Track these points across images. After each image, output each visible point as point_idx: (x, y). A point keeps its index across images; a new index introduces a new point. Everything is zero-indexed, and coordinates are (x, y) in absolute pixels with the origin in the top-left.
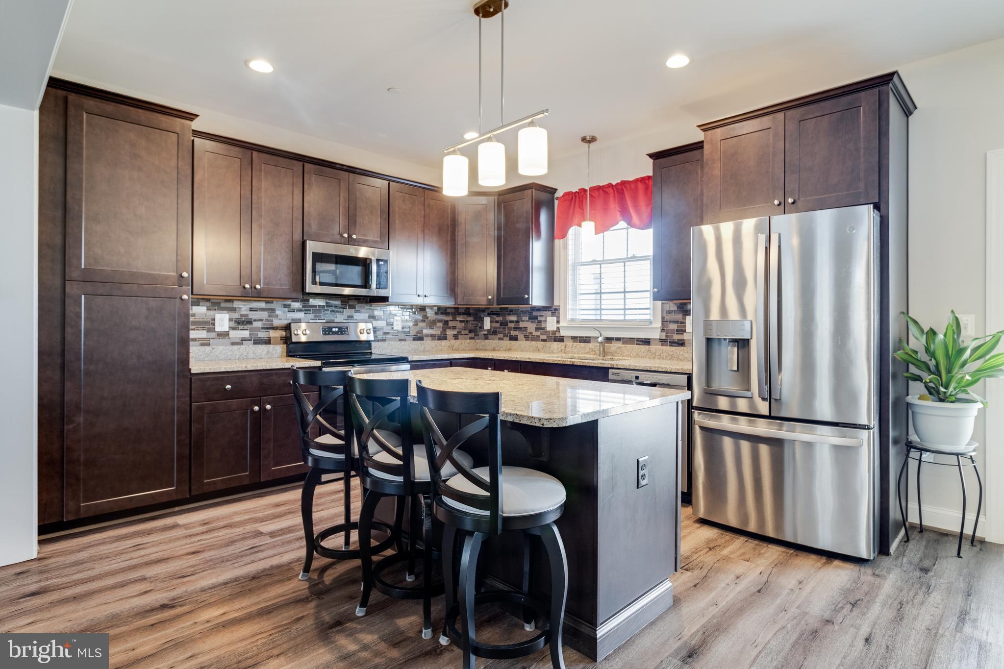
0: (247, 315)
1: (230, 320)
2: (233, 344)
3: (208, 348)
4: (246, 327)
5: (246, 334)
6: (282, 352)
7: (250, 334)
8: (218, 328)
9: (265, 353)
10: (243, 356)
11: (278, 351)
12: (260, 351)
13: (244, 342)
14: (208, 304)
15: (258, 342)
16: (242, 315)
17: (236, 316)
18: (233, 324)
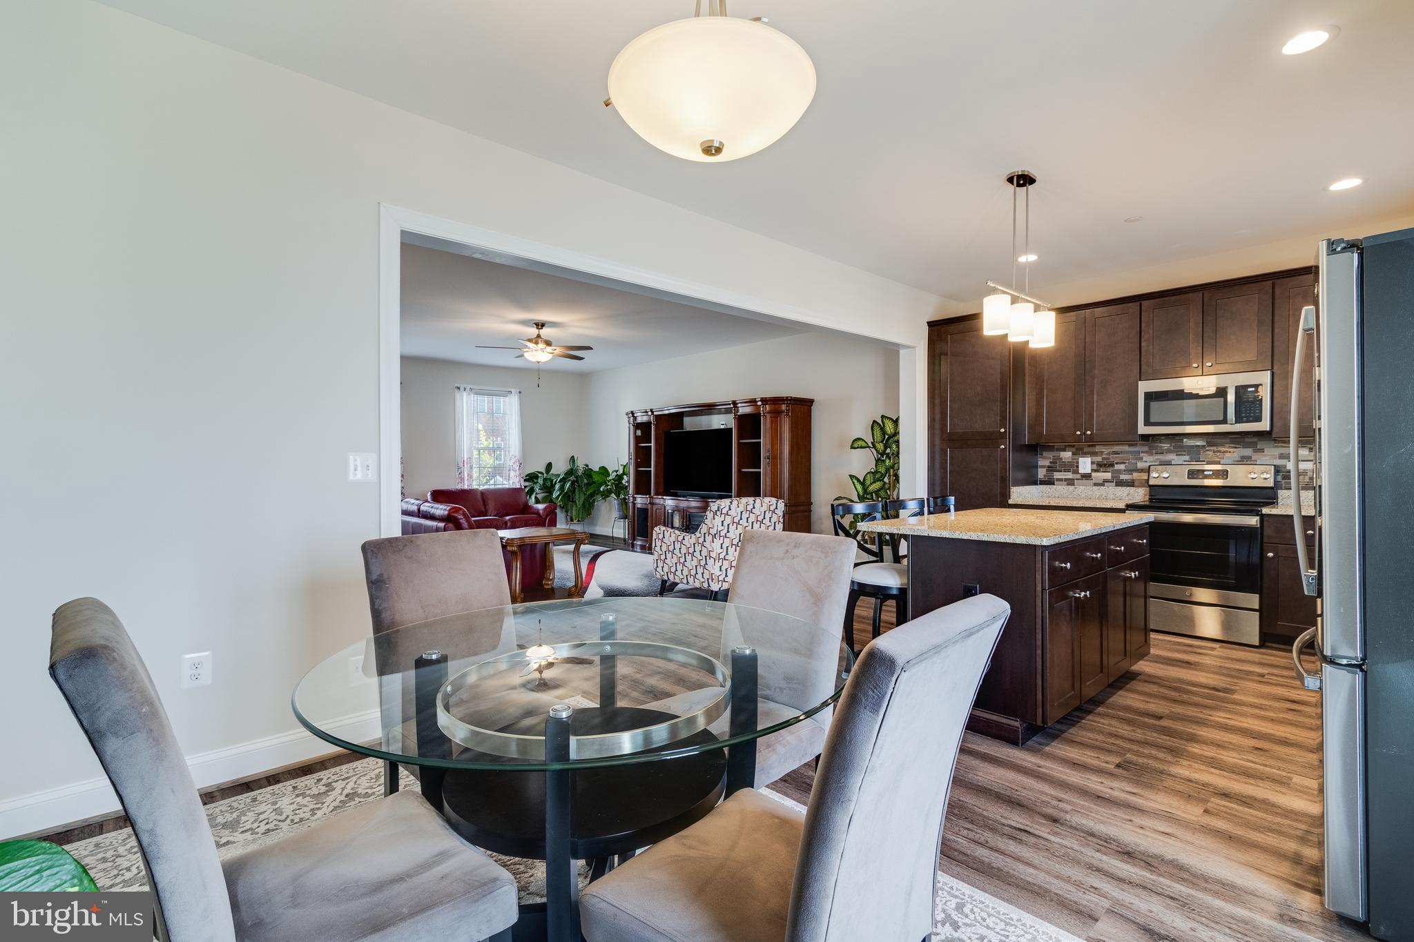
0: (1108, 458)
1: (1092, 463)
2: (1096, 484)
3: (1071, 488)
4: (1108, 469)
5: (1108, 476)
6: (1145, 495)
7: (1112, 477)
8: (1081, 471)
9: (1125, 494)
10: (1103, 496)
11: (1140, 494)
12: (1120, 493)
13: (1106, 483)
14: (1074, 450)
15: (1120, 483)
16: (1103, 459)
17: (1099, 459)
18: (1095, 467)
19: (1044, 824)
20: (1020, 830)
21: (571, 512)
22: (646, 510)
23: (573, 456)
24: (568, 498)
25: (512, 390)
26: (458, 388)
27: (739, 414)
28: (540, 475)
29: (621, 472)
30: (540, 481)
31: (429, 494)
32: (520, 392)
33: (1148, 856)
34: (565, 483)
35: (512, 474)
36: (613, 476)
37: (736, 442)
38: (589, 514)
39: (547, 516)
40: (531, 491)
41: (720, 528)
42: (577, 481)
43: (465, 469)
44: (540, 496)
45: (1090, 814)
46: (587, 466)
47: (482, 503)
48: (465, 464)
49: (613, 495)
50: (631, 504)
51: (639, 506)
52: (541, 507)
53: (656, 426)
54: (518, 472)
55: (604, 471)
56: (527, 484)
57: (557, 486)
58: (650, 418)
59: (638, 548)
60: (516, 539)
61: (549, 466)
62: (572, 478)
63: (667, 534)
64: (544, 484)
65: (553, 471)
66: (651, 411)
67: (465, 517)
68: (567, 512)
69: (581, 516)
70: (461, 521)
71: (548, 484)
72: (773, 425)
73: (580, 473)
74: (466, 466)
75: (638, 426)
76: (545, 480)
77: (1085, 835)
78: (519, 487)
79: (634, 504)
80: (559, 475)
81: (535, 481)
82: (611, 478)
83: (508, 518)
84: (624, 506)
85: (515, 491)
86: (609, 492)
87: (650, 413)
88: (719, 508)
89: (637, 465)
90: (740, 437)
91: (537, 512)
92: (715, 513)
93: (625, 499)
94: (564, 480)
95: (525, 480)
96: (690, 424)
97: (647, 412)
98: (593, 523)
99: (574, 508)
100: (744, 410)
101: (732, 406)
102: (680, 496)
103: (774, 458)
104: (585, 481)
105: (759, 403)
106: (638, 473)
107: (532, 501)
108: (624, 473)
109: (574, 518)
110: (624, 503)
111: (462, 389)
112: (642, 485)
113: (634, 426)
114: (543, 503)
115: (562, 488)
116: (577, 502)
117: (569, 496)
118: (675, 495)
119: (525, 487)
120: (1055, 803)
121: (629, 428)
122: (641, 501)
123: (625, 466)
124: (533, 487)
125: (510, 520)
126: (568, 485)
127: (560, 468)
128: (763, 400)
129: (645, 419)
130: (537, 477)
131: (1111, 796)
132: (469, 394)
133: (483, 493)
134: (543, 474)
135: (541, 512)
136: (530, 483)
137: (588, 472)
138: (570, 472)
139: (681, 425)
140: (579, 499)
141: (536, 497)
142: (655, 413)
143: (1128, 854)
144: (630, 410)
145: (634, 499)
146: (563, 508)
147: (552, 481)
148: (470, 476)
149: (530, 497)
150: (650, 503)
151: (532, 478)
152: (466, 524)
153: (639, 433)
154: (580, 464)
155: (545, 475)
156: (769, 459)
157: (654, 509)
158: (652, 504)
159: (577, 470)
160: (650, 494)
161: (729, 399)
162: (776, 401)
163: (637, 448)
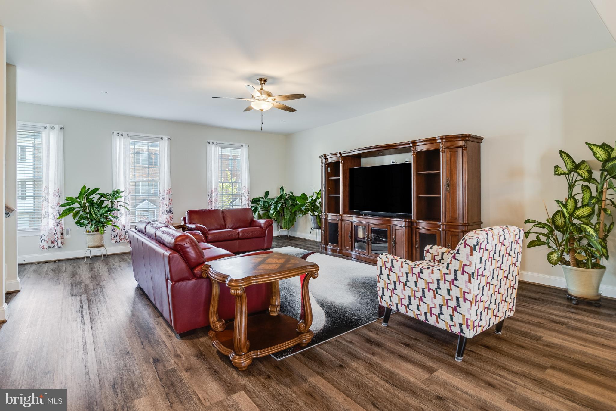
21: (282, 223)
22: (336, 224)
23: (282, 187)
24: (280, 214)
25: (244, 144)
26: (209, 143)
27: (417, 151)
28: (261, 199)
29: (315, 197)
30: (261, 203)
31: (186, 213)
32: (248, 146)
34: (277, 205)
35: (243, 198)
36: (309, 200)
37: (415, 173)
38: (293, 224)
39: (267, 228)
40: (256, 210)
41: (478, 266)
42: (285, 204)
43: (213, 196)
44: (261, 213)
46: (292, 193)
47: (223, 219)
48: (213, 192)
49: (309, 212)
50: (324, 220)
51: (330, 221)
52: (262, 221)
53: (343, 164)
54: (247, 198)
55: (304, 196)
56: (253, 205)
57: (272, 207)
58: (339, 159)
59: (330, 251)
60: (242, 279)
61: (267, 193)
62: (282, 201)
63: (397, 265)
64: (264, 205)
65: (270, 197)
66: (340, 153)
67: (192, 246)
68: (278, 223)
69: (287, 226)
70: (188, 249)
71: (267, 205)
72: (453, 159)
73: (287, 197)
74: (213, 193)
75: (329, 165)
76: (264, 202)
78: (248, 207)
79: (326, 219)
80: (273, 199)
81: (258, 203)
82: (308, 201)
83: (240, 230)
84: (318, 221)
85: (245, 211)
86: (307, 210)
87: (339, 155)
88: (478, 242)
89: (328, 192)
90: (417, 170)
91: (260, 226)
92: (473, 249)
93: (319, 216)
94: (277, 203)
95: (252, 203)
96: (366, 162)
97: (336, 155)
98: (295, 231)
99: (283, 221)
100: (421, 148)
101: (411, 145)
102: (362, 215)
103: (452, 186)
104: (291, 203)
105: (439, 141)
106: (329, 198)
107: (256, 217)
108: (317, 198)
109: (283, 227)
110: (319, 218)
111: (211, 143)
112: (333, 206)
113: (326, 165)
114: (264, 219)
115: (275, 208)
116: (286, 217)
117: (280, 213)
118: (358, 214)
119: (252, 207)
121: (322, 167)
122: (331, 217)
123: (318, 194)
124: (257, 207)
125: (241, 231)
126: (279, 206)
127: (274, 194)
128: (442, 138)
129: (334, 159)
130: (259, 201)
132: (216, 147)
133: (223, 212)
134: (263, 198)
135: (263, 225)
136: (255, 205)
137: (293, 198)
138: (280, 197)
139: (360, 164)
140: (287, 216)
141: (259, 214)
142: (343, 155)
144: (322, 154)
145: (327, 216)
146: (276, 220)
147: (269, 203)
148: (216, 200)
149: (255, 213)
150: (340, 220)
151: (256, 201)
152: (193, 252)
153: (329, 170)
154: (287, 192)
155: (264, 199)
156: (449, 186)
157: (343, 224)
158: (342, 220)
159: (285, 196)
160: (339, 213)
161: (409, 139)
162: (453, 138)
163: (328, 180)
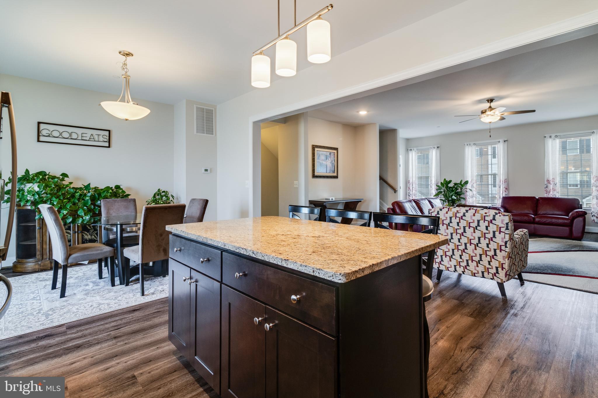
19: (117, 334)
20: (120, 328)
33: (71, 352)
45: (109, 348)
77: (99, 341)
120: (126, 341)
131: (113, 360)
143: (78, 347)
